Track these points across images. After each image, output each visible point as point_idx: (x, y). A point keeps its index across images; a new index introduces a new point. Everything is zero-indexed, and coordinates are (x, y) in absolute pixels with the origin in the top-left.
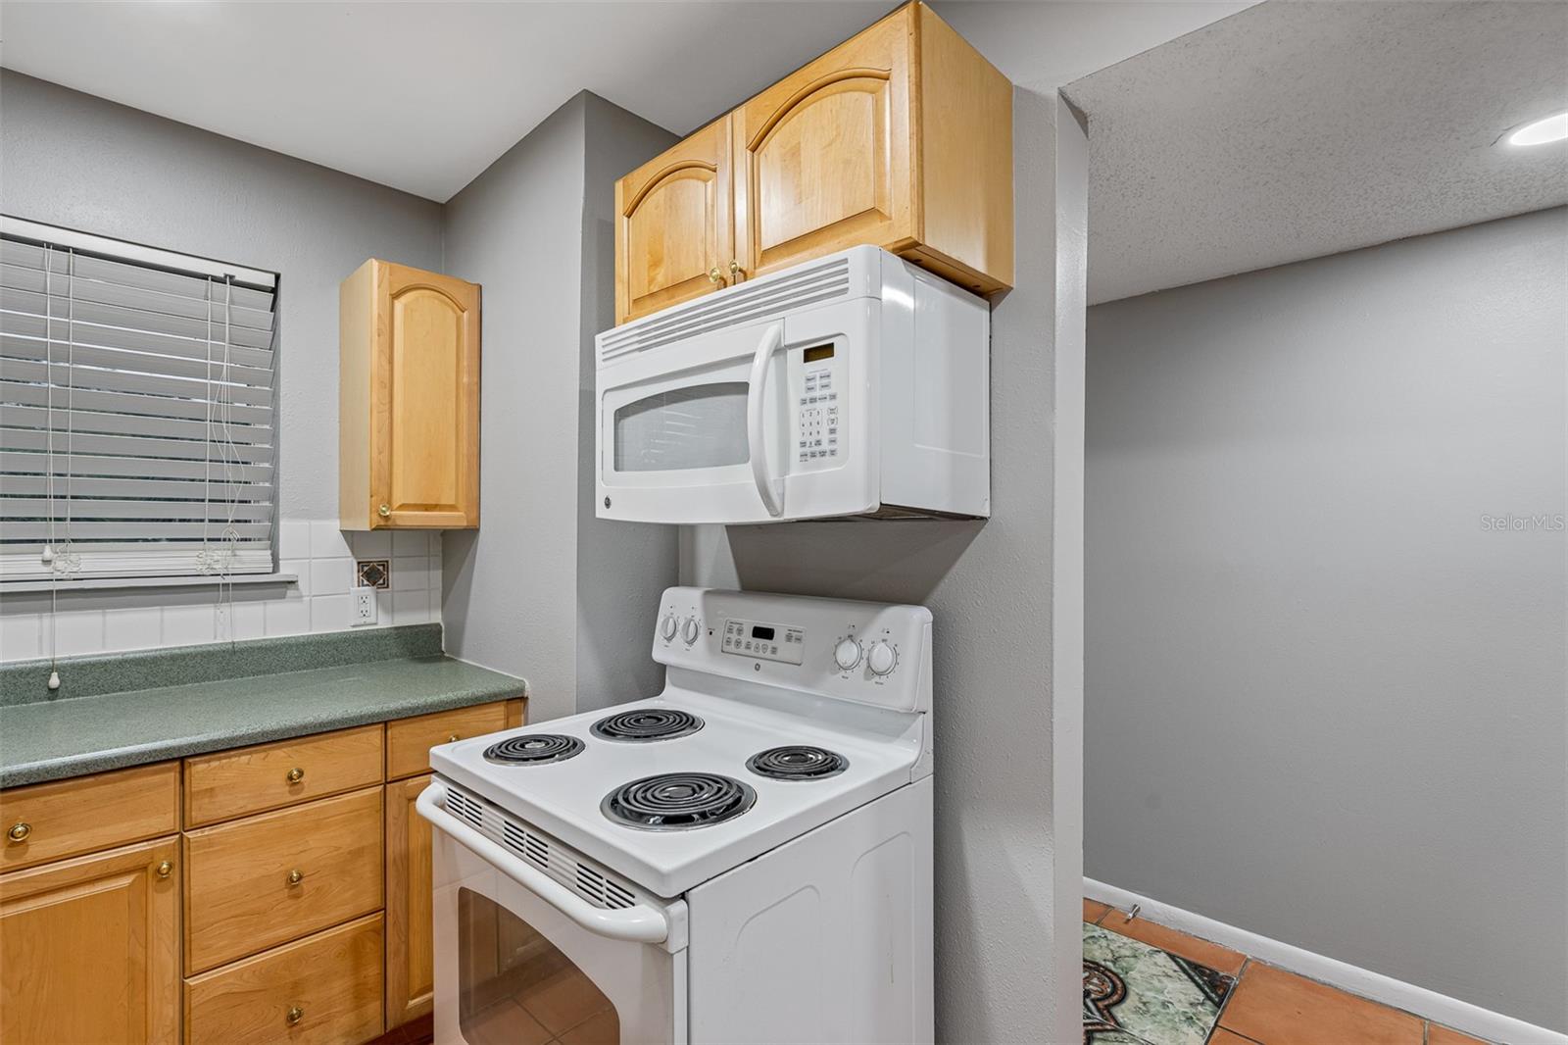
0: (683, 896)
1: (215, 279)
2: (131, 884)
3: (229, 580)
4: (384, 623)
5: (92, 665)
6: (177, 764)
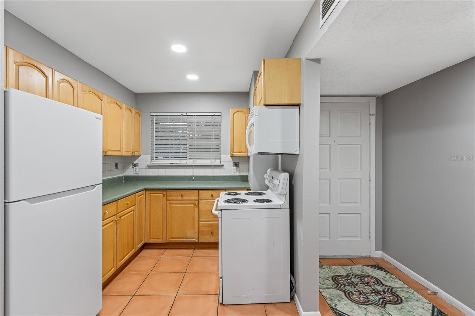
0: (221, 210)
1: (213, 116)
2: (193, 206)
3: (214, 165)
4: (238, 174)
5: (198, 177)
6: (198, 190)
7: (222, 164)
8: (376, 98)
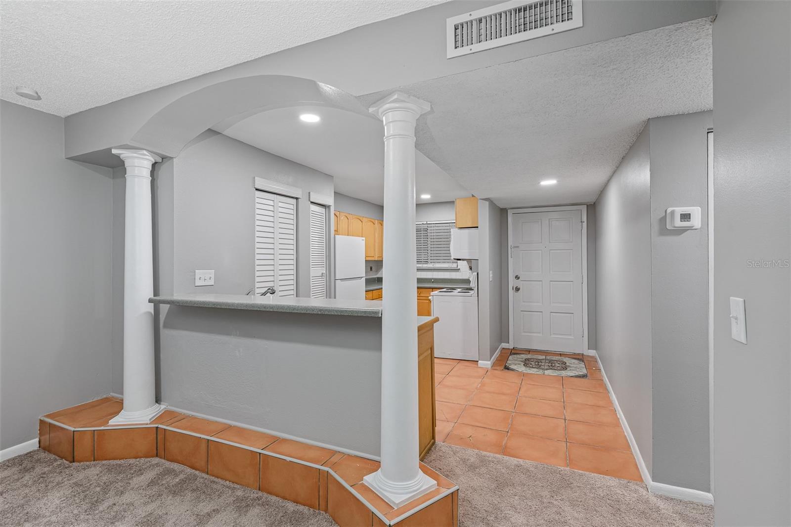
3: (451, 268)
5: (437, 279)
7: (459, 268)
8: (587, 206)
